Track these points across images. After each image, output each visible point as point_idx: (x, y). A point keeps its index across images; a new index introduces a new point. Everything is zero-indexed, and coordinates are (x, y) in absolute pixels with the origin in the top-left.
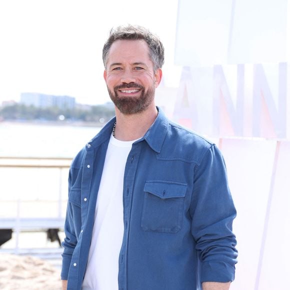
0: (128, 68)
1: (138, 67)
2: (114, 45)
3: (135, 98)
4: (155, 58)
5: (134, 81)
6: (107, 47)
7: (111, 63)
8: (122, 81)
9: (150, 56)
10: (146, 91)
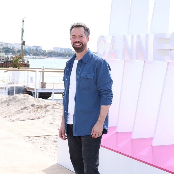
0: (77, 37)
1: (81, 36)
2: (73, 29)
3: (80, 47)
4: (86, 33)
5: (79, 41)
6: (71, 30)
7: (72, 35)
8: (76, 41)
9: (85, 33)
10: (83, 44)
